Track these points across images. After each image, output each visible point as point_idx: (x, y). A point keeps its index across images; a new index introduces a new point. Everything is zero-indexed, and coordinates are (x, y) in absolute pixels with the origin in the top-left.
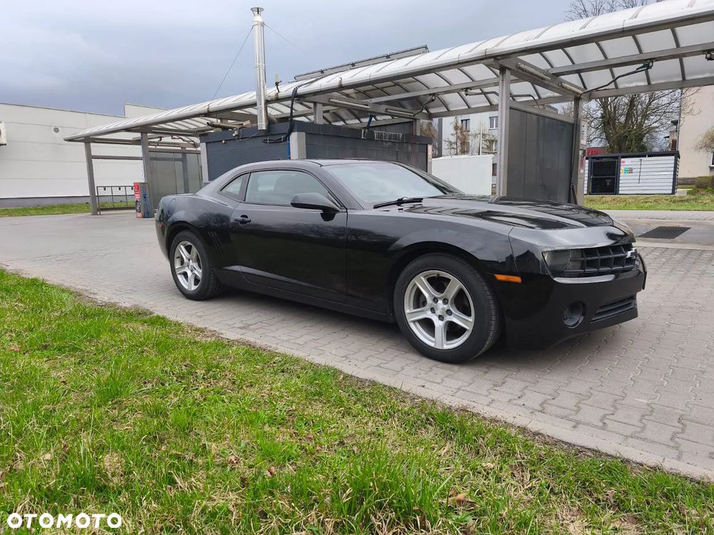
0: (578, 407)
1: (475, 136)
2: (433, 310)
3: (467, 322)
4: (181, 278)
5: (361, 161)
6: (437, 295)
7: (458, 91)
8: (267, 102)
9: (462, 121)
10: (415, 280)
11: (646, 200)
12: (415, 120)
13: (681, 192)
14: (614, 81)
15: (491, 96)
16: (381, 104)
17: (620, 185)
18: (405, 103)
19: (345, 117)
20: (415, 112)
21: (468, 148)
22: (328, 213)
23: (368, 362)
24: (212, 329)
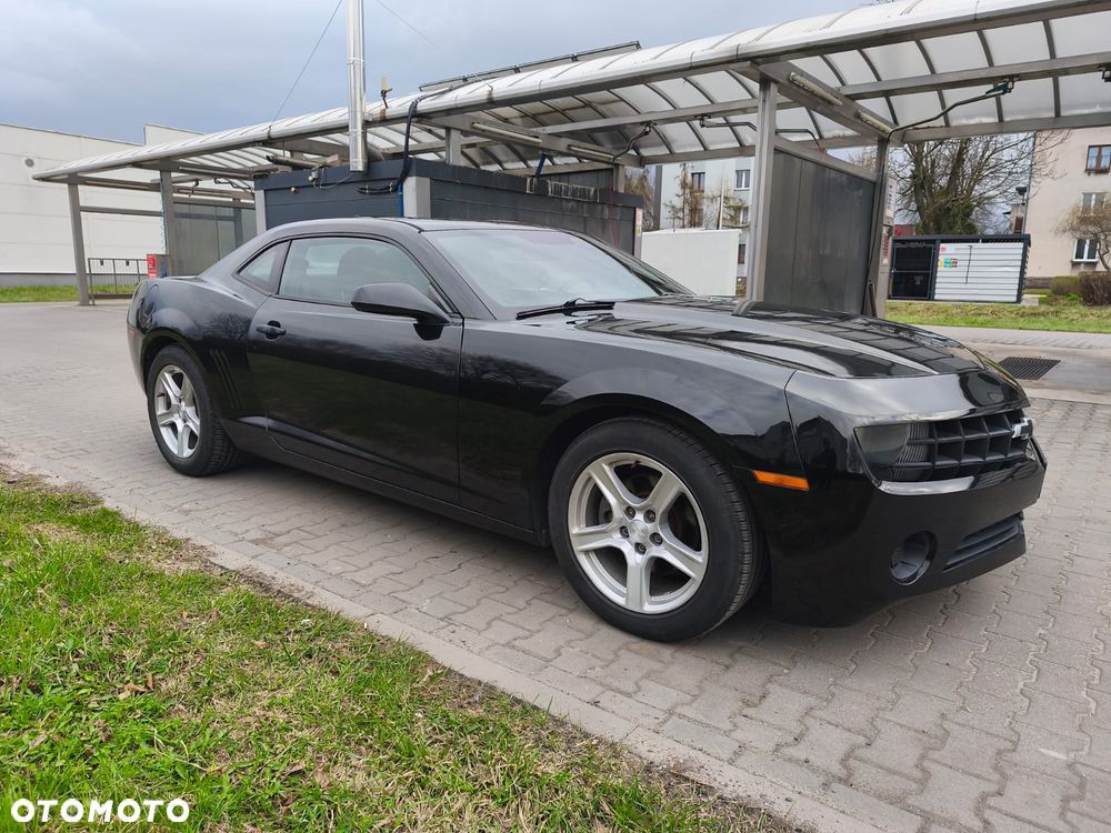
0: (923, 770)
1: (713, 199)
2: (624, 532)
3: (692, 563)
4: (166, 433)
5: (501, 226)
6: (633, 502)
7: (688, 119)
8: (367, 124)
9: (693, 174)
10: (590, 470)
11: (979, 313)
12: (617, 165)
13: (1031, 299)
14: (945, 114)
15: (743, 131)
16: (560, 137)
17: (937, 286)
18: (600, 136)
19: (502, 157)
20: (616, 153)
21: (701, 219)
22: (429, 325)
23: (490, 634)
24: (199, 541)
